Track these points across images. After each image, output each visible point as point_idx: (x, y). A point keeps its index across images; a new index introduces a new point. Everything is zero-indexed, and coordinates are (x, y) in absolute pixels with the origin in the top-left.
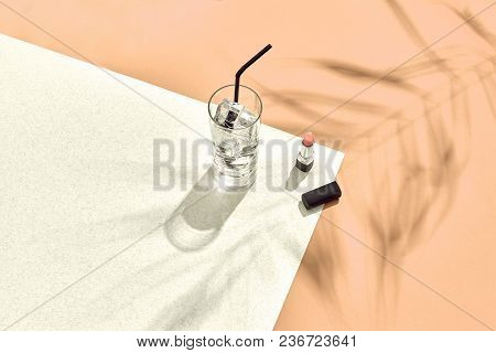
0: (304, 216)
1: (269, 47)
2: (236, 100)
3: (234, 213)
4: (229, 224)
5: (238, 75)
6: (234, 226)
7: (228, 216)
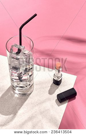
0: (59, 106)
1: (35, 15)
2: (21, 44)
3: (23, 107)
4: (20, 112)
5: (21, 29)
6: (23, 113)
7: (20, 108)
